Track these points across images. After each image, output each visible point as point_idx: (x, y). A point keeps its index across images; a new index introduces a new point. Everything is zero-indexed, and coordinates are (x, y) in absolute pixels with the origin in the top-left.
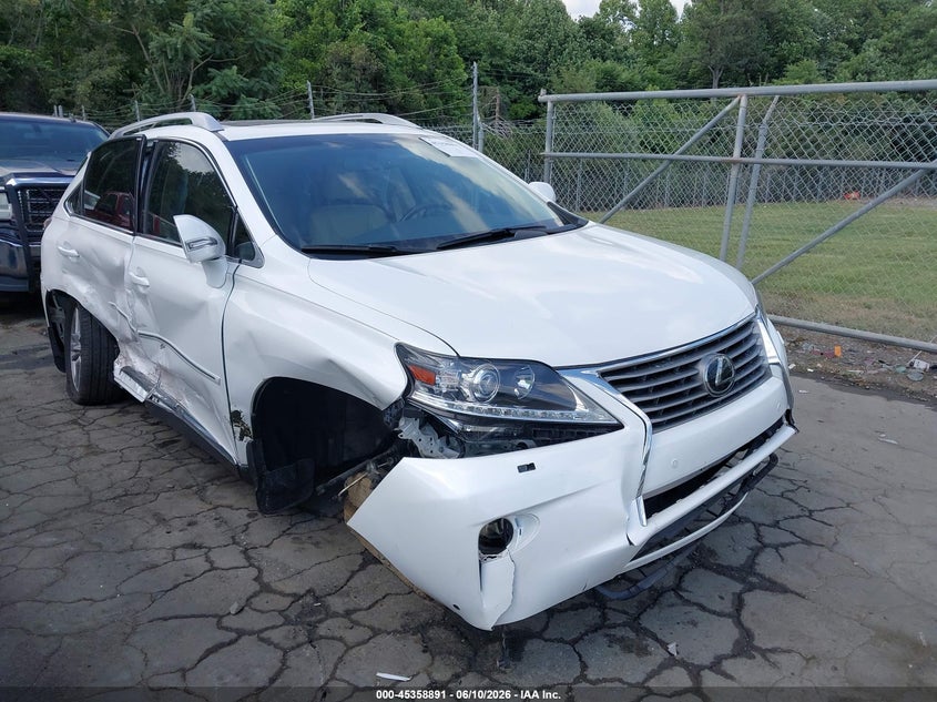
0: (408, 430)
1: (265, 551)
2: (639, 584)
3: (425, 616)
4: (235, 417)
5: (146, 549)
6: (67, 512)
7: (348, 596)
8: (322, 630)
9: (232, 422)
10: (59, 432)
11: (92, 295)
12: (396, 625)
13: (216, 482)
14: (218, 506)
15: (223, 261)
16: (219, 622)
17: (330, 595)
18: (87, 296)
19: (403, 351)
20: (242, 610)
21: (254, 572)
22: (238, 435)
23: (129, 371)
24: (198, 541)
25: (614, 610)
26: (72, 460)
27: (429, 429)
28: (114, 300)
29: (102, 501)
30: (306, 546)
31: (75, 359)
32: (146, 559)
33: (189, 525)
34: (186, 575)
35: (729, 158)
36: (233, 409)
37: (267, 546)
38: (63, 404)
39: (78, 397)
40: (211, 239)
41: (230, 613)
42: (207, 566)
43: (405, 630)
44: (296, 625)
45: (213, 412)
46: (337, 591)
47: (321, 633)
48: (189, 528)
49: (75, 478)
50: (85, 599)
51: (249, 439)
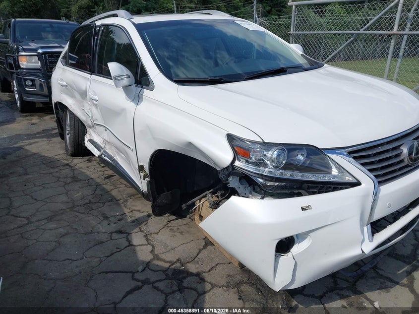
0: (233, 182)
1: (156, 236)
2: (362, 269)
3: (239, 278)
4: (141, 168)
5: (98, 233)
6: (62, 211)
7: (198, 263)
8: (185, 284)
9: (139, 170)
10: (61, 170)
11: (74, 104)
12: (223, 282)
13: (132, 197)
14: (132, 211)
15: (134, 87)
16: (133, 276)
17: (188, 262)
18: (71, 105)
19: (231, 138)
20: (144, 270)
21: (150, 248)
22: (142, 177)
23: (91, 141)
24: (123, 229)
25: (341, 279)
26: (66, 184)
27: (244, 181)
28: (83, 106)
29: (79, 206)
30: (176, 234)
31: (68, 135)
32: (98, 239)
33: (119, 220)
34: (117, 248)
35: (391, 32)
36: (140, 164)
37: (157, 233)
38: (63, 156)
39: (70, 153)
40: (127, 75)
41: (138, 271)
42: (127, 244)
43: (228, 286)
44: (172, 280)
45: (130, 164)
46: (193, 260)
47: (185, 285)
48: (119, 222)
49: (67, 193)
50: (68, 259)
51: (148, 179)
